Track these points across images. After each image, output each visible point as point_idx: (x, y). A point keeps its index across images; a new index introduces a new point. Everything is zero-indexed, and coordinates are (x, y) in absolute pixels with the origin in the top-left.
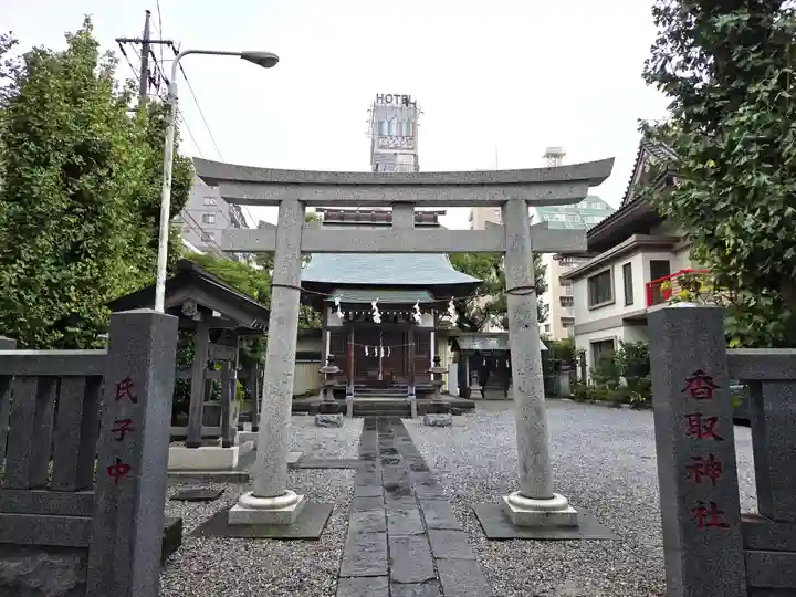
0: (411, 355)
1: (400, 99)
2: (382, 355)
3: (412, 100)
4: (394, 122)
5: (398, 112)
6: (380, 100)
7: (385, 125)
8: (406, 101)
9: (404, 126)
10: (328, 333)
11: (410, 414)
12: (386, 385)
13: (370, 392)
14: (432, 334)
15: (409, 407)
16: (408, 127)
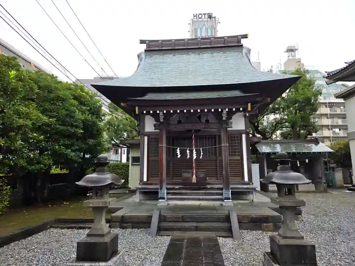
0: (225, 156)
1: (206, 16)
2: (195, 157)
3: (213, 16)
4: (204, 29)
5: (206, 23)
6: (195, 18)
7: (199, 31)
8: (210, 17)
9: (209, 30)
10: (146, 138)
11: (230, 230)
12: (200, 186)
13: (186, 194)
14: (244, 136)
15: (228, 219)
16: (211, 30)
